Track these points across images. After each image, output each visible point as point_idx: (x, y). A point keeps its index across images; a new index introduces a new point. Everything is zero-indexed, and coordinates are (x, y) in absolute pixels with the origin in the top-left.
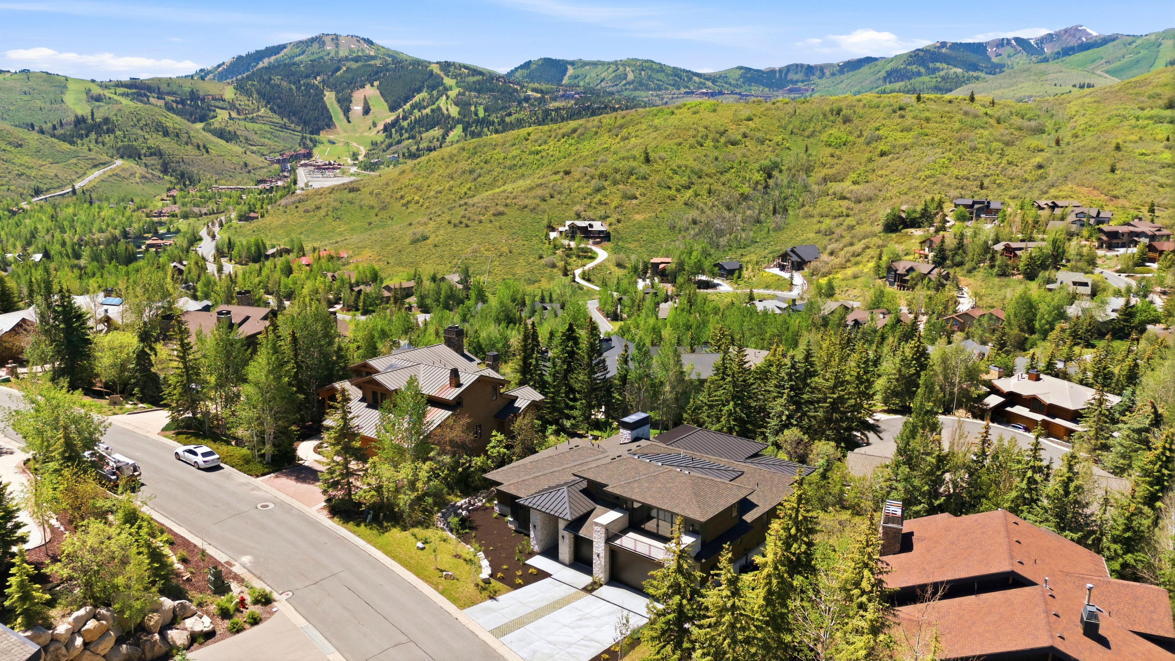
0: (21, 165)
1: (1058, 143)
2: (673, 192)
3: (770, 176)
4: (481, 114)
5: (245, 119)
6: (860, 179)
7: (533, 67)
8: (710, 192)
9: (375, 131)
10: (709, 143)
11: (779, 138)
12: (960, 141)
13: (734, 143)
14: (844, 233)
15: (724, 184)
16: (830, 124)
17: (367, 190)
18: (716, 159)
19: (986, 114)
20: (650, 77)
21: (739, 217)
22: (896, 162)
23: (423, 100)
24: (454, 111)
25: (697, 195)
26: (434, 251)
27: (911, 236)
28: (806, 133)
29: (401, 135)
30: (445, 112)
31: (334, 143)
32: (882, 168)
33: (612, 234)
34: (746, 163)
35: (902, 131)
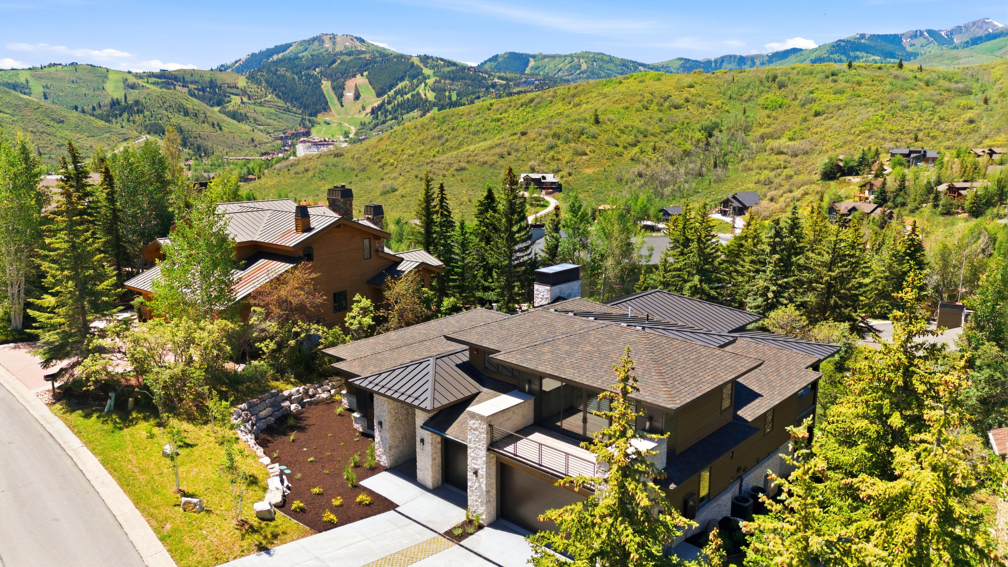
0: (62, 138)
1: (986, 101)
2: (620, 149)
3: (710, 135)
4: (454, 98)
5: (255, 103)
6: (795, 137)
7: (500, 59)
8: (654, 149)
9: (364, 113)
10: (654, 107)
11: (719, 103)
12: (891, 101)
13: (677, 107)
14: (783, 183)
15: (668, 142)
16: (766, 89)
17: (350, 155)
18: (661, 120)
19: (915, 77)
20: (601, 67)
21: (682, 171)
22: (830, 120)
23: (405, 87)
24: (431, 96)
25: (642, 152)
26: (401, 200)
27: (849, 183)
28: (745, 97)
29: (386, 117)
30: (424, 97)
31: (329, 124)
32: (817, 127)
33: (563, 185)
34: (688, 123)
35: (835, 94)
